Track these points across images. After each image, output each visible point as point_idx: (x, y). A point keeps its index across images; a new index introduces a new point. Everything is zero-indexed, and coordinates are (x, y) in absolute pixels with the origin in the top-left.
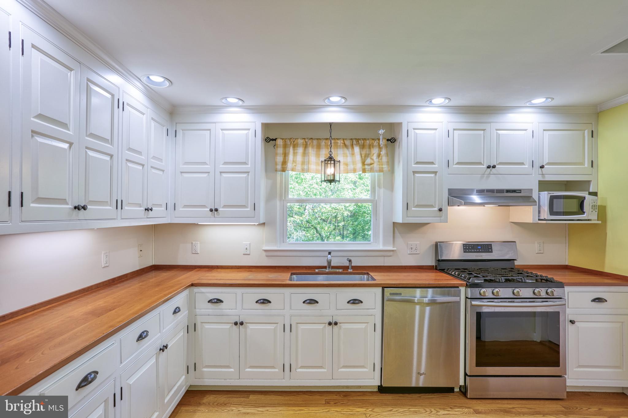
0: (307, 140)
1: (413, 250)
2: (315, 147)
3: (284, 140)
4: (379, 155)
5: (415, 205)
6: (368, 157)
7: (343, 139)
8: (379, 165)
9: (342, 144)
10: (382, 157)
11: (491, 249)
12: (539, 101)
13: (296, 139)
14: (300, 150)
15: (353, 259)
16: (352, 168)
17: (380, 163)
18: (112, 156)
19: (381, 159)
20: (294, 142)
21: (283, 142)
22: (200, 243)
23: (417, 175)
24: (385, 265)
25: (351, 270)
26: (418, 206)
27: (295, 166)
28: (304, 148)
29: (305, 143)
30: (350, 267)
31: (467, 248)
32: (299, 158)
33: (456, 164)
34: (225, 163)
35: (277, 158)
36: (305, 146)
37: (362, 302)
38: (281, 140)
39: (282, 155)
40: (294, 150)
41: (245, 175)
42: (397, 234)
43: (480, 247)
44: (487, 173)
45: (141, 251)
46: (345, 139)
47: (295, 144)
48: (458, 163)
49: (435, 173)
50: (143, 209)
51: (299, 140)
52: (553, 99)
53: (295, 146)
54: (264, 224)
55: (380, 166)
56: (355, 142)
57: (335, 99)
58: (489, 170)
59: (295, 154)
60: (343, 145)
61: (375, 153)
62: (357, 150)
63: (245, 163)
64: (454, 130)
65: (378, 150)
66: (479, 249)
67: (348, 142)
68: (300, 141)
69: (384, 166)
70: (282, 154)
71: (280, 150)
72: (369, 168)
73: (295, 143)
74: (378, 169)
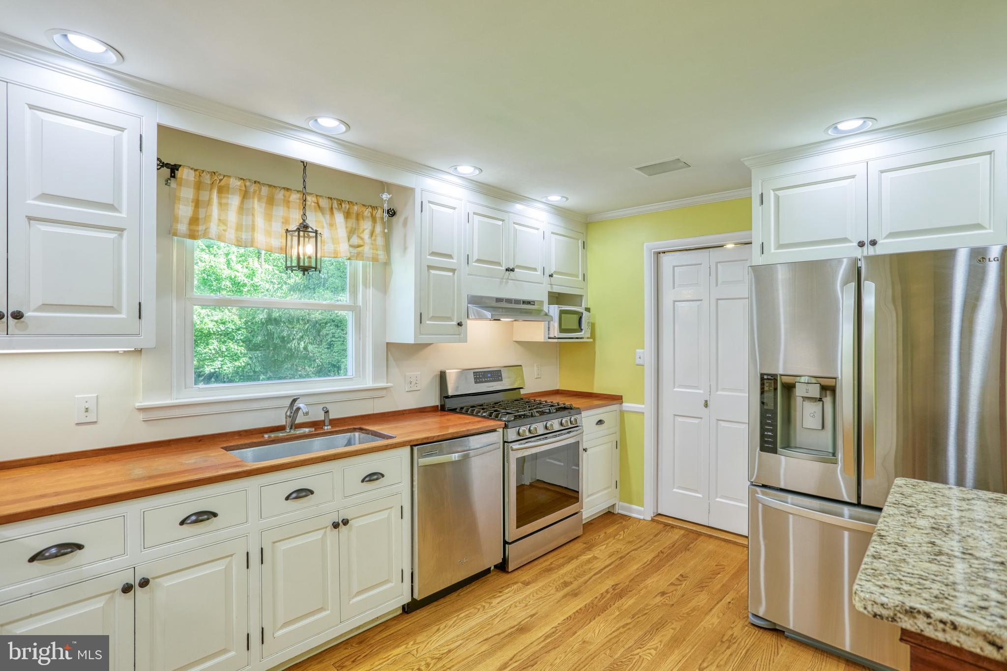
0: (248, 184)
1: (411, 385)
2: (265, 200)
3: (197, 173)
4: (372, 233)
5: (430, 317)
6: (354, 233)
7: (317, 196)
8: (373, 249)
9: (313, 204)
10: (376, 236)
11: (501, 376)
12: (555, 199)
13: (224, 176)
14: (234, 201)
15: (329, 407)
16: (333, 248)
17: (374, 246)
19: (375, 240)
20: (221, 180)
21: (195, 175)
23: (433, 272)
24: (376, 412)
25: (329, 427)
26: (434, 318)
27: (224, 230)
28: (241, 198)
29: (244, 188)
30: (327, 422)
31: (478, 376)
32: (232, 216)
33: (476, 261)
34: (43, 197)
35: (179, 209)
36: (243, 193)
37: (384, 477)
38: (192, 172)
39: (191, 203)
40: (219, 197)
41: (112, 235)
42: (392, 362)
43: (489, 375)
44: (505, 277)
46: (320, 196)
47: (223, 187)
48: (478, 261)
49: (453, 271)
51: (232, 180)
52: (567, 199)
53: (223, 190)
54: (140, 351)
55: (375, 251)
56: (335, 205)
57: (328, 123)
58: (508, 272)
59: (222, 206)
60: (315, 206)
61: (366, 229)
62: (339, 218)
63: (111, 207)
64: (474, 213)
65: (372, 225)
66: (488, 377)
67: (324, 203)
68: (234, 183)
69: (379, 252)
70: (192, 202)
71: (187, 193)
72: (354, 253)
73: (222, 183)
74: (371, 256)
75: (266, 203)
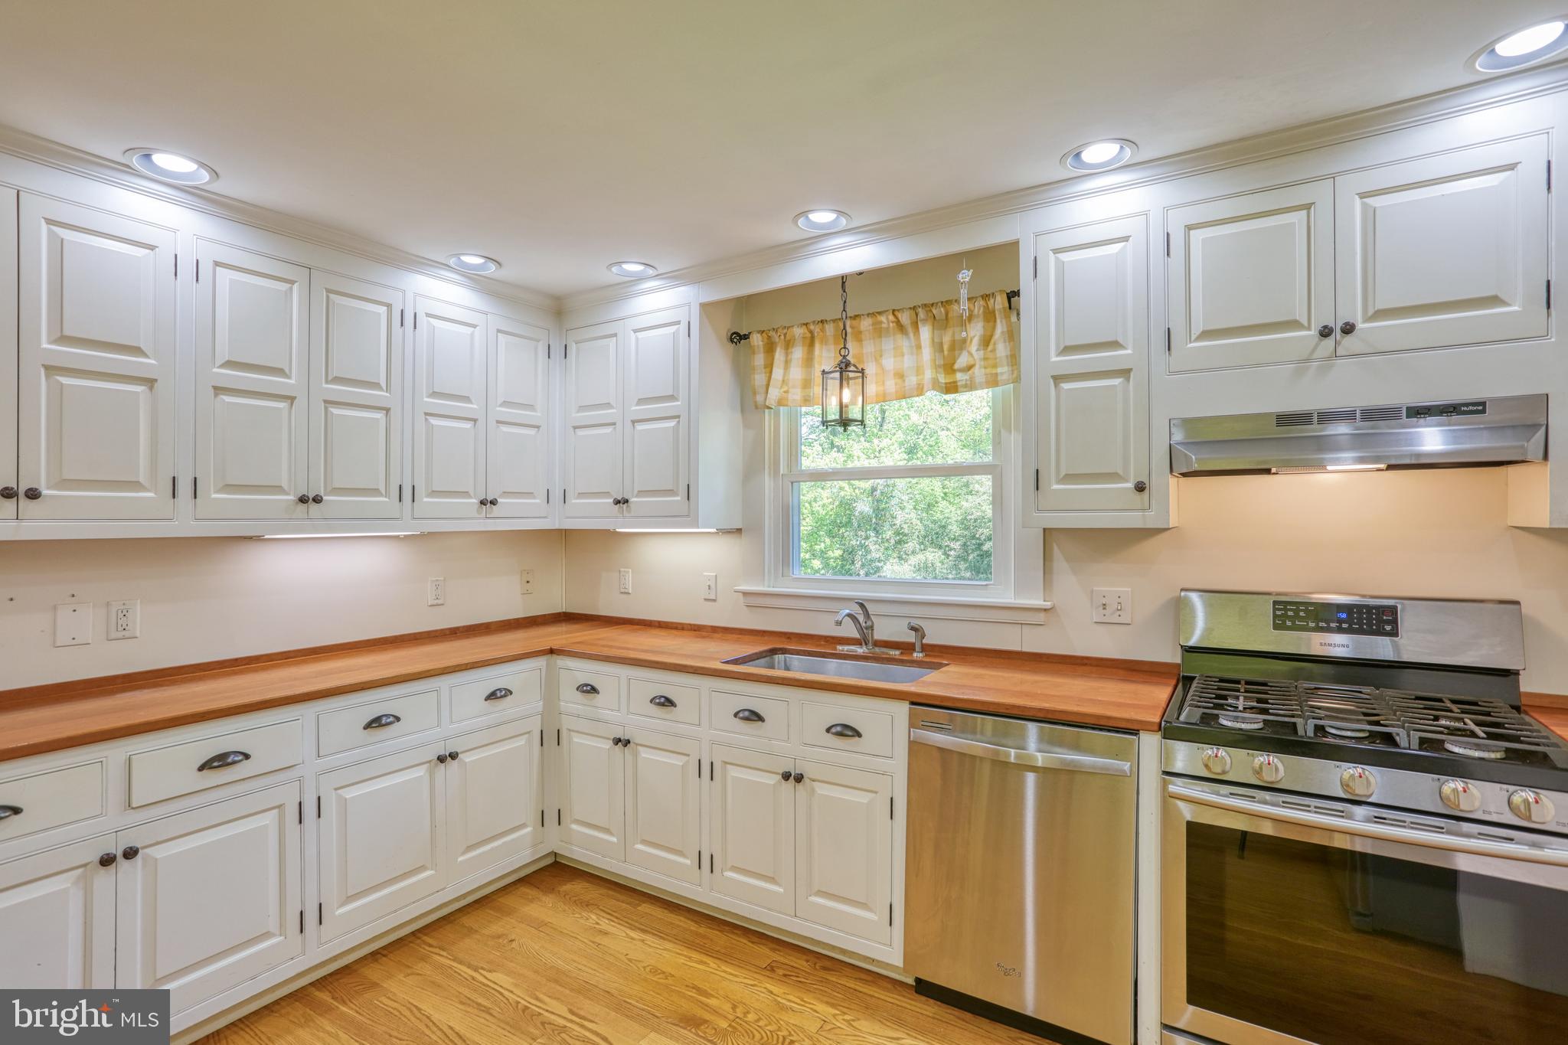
0: (812, 327)
1: (1107, 612)
2: (831, 340)
3: (764, 334)
4: (986, 341)
5: (1062, 476)
6: (961, 349)
7: (894, 311)
8: (985, 368)
9: (891, 324)
10: (995, 344)
11: (1394, 622)
12: (1534, 38)
13: (788, 328)
14: (798, 353)
15: (925, 625)
16: (915, 383)
17: (990, 362)
18: (388, 410)
19: (994, 350)
20: (785, 335)
21: (763, 338)
22: (633, 573)
23: (1066, 386)
24: (1026, 649)
25: (921, 655)
26: (1069, 478)
27: (785, 392)
28: (806, 348)
29: (809, 335)
30: (918, 648)
31: (1290, 613)
32: (796, 373)
33: (1200, 338)
34: (641, 401)
35: (754, 379)
36: (808, 341)
37: (859, 735)
38: (760, 336)
39: (764, 370)
40: (787, 354)
41: (672, 423)
42: (1060, 563)
43: (1344, 616)
44: (1319, 354)
45: (528, 582)
46: (898, 310)
47: (789, 341)
48: (1206, 334)
49: (1125, 373)
50: (475, 501)
51: (795, 329)
53: (788, 345)
54: (739, 530)
55: (988, 371)
56: (922, 314)
57: (822, 217)
58: (1329, 342)
59: (787, 363)
60: (893, 326)
61: (974, 337)
62: (926, 332)
63: (672, 398)
64: (1189, 228)
65: (984, 327)
66: (1340, 621)
67: (905, 318)
68: (798, 331)
69: (999, 370)
70: (765, 368)
71: (759, 359)
72: (966, 380)
73: (788, 338)
74: (984, 380)
75: (834, 344)
